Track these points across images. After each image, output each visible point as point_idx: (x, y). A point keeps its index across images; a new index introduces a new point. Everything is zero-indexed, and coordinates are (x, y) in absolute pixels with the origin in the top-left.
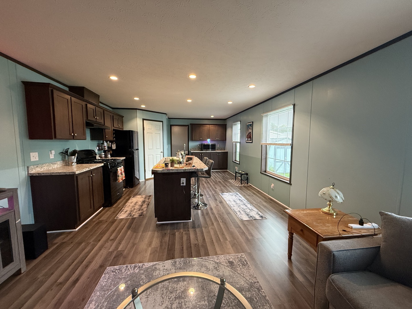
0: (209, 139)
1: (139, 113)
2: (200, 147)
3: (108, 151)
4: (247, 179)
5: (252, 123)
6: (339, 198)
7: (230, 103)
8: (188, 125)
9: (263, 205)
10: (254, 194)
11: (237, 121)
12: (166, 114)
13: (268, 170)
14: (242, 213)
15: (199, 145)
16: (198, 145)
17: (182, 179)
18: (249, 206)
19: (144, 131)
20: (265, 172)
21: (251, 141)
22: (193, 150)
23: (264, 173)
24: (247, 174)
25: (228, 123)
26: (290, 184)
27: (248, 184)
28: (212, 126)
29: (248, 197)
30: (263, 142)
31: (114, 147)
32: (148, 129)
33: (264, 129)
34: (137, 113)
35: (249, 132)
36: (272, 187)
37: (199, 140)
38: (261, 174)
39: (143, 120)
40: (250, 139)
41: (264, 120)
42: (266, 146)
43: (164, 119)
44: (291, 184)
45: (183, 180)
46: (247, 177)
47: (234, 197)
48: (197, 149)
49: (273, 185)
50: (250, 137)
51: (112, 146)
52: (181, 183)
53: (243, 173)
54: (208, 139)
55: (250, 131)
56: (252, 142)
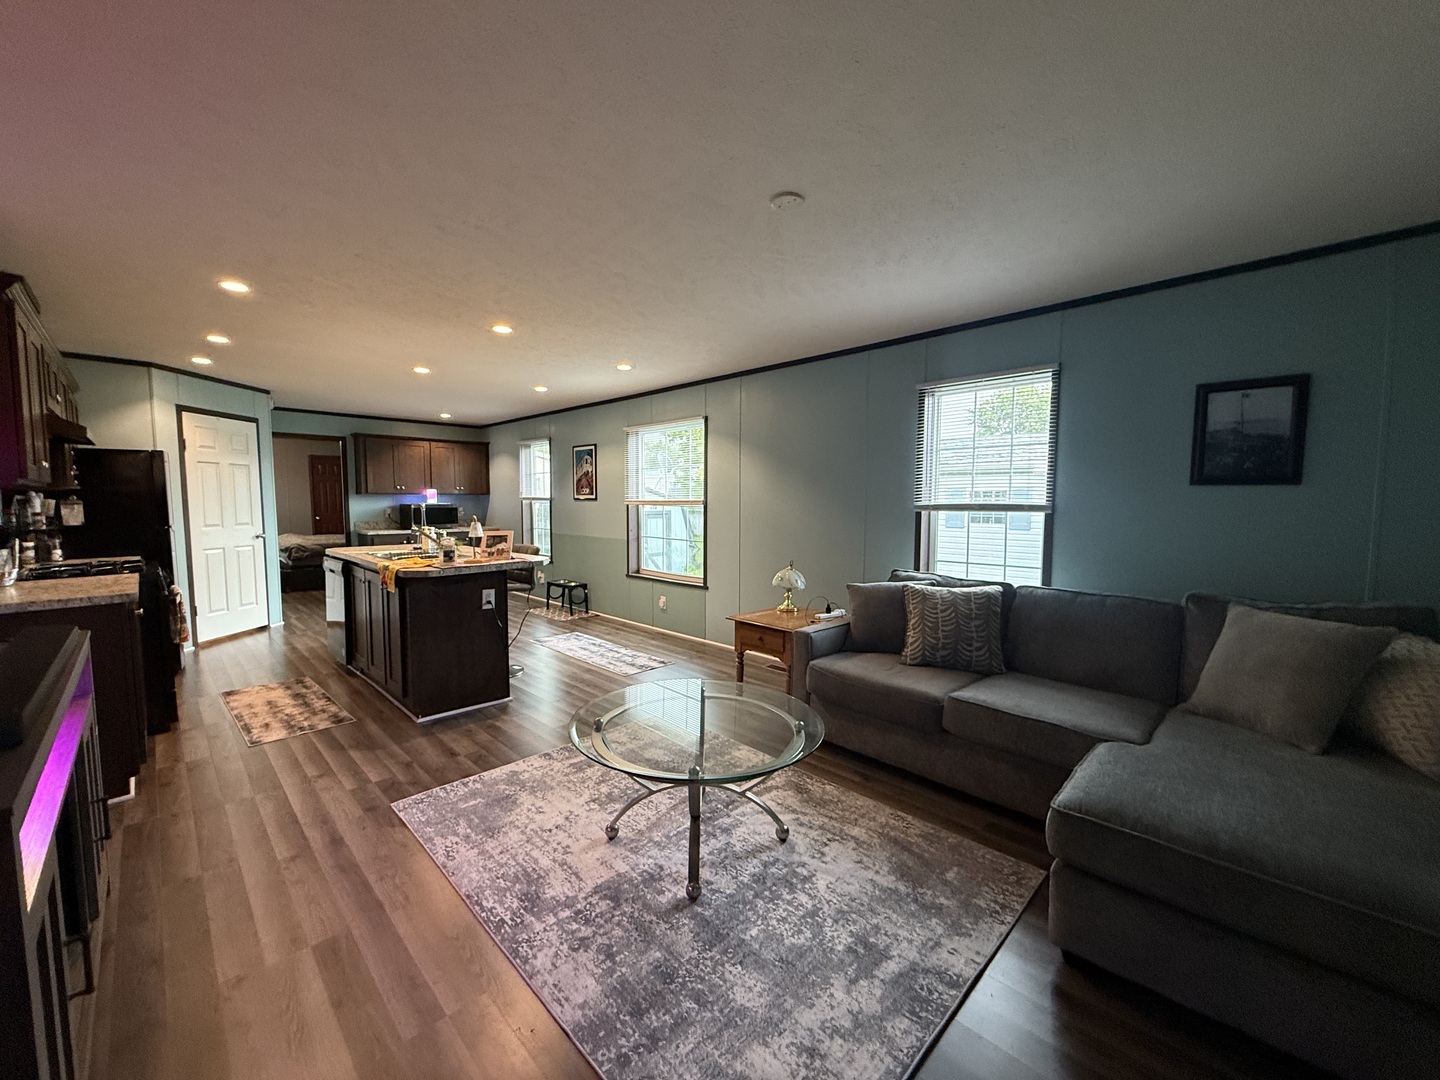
0: (431, 487)
1: (159, 380)
2: (396, 517)
3: (51, 534)
4: (586, 599)
5: (593, 447)
6: (801, 584)
7: (541, 389)
8: (343, 439)
9: (653, 645)
10: (618, 629)
11: (537, 438)
12: (267, 392)
13: (643, 567)
14: (619, 664)
15: (393, 508)
16: (385, 511)
17: (485, 592)
18: (623, 651)
19: (186, 453)
20: (638, 572)
21: (594, 497)
22: (367, 526)
23: (636, 575)
24: (584, 587)
25: (497, 440)
26: (705, 587)
27: (587, 612)
28: (441, 444)
29: (608, 637)
30: (632, 497)
31: (74, 516)
32: (202, 446)
33: (632, 466)
34: (150, 379)
35: (585, 470)
36: (661, 605)
37: (394, 491)
38: (629, 580)
39: (180, 409)
40: (588, 490)
41: (632, 440)
42: (638, 506)
43: (262, 409)
44: (707, 588)
45: (489, 595)
46: (586, 594)
47: (576, 643)
48: (384, 525)
49: (663, 599)
50: (587, 484)
51: (64, 511)
52: (484, 601)
53: (573, 584)
54: (425, 488)
55: (588, 468)
56: (596, 499)
